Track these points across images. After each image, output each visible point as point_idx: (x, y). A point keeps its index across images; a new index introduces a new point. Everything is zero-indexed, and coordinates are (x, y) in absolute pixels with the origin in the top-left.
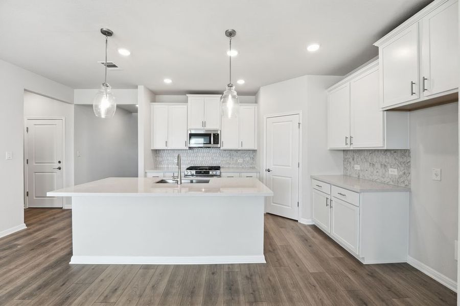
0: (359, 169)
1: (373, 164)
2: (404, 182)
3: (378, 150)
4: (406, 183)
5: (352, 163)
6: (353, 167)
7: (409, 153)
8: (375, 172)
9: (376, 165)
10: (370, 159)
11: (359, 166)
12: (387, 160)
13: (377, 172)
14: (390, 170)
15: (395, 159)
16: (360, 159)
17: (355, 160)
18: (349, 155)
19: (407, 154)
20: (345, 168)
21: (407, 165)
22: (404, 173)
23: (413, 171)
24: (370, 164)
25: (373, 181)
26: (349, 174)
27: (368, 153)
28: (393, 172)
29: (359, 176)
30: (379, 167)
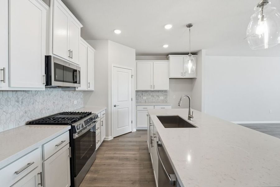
4: (166, 101)
5: (141, 96)
6: (142, 98)
8: (154, 99)
10: (151, 94)
11: (146, 97)
12: (159, 94)
14: (160, 97)
15: (162, 93)
16: (146, 94)
17: (143, 94)
18: (139, 93)
19: (166, 92)
20: (136, 99)
21: (166, 95)
22: (166, 98)
23: (168, 97)
24: (152, 96)
25: (153, 102)
26: (139, 102)
27: (151, 92)
28: (162, 98)
29: (147, 102)
30: (156, 97)
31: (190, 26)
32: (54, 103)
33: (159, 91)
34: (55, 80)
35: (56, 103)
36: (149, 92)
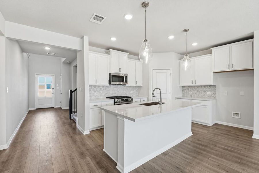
0: (191, 93)
1: (199, 91)
2: (213, 96)
3: (202, 86)
4: (215, 97)
5: (188, 91)
6: (188, 93)
7: (216, 87)
8: (200, 94)
9: (201, 91)
10: (197, 89)
11: (191, 92)
12: (206, 89)
13: (201, 94)
14: (207, 93)
15: (210, 89)
16: (192, 89)
17: (189, 89)
18: (185, 88)
19: (215, 87)
20: (183, 93)
21: (215, 91)
22: (214, 94)
23: (217, 92)
24: (198, 91)
25: (199, 97)
26: (185, 96)
27: (197, 87)
28: (209, 93)
29: (192, 96)
30: (202, 92)
31: (186, 31)
32: (118, 91)
33: (206, 86)
34: (112, 82)
35: (119, 91)
36: (195, 87)
